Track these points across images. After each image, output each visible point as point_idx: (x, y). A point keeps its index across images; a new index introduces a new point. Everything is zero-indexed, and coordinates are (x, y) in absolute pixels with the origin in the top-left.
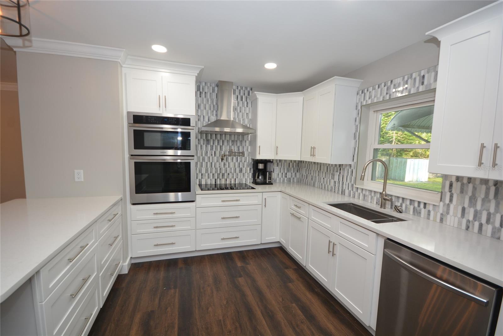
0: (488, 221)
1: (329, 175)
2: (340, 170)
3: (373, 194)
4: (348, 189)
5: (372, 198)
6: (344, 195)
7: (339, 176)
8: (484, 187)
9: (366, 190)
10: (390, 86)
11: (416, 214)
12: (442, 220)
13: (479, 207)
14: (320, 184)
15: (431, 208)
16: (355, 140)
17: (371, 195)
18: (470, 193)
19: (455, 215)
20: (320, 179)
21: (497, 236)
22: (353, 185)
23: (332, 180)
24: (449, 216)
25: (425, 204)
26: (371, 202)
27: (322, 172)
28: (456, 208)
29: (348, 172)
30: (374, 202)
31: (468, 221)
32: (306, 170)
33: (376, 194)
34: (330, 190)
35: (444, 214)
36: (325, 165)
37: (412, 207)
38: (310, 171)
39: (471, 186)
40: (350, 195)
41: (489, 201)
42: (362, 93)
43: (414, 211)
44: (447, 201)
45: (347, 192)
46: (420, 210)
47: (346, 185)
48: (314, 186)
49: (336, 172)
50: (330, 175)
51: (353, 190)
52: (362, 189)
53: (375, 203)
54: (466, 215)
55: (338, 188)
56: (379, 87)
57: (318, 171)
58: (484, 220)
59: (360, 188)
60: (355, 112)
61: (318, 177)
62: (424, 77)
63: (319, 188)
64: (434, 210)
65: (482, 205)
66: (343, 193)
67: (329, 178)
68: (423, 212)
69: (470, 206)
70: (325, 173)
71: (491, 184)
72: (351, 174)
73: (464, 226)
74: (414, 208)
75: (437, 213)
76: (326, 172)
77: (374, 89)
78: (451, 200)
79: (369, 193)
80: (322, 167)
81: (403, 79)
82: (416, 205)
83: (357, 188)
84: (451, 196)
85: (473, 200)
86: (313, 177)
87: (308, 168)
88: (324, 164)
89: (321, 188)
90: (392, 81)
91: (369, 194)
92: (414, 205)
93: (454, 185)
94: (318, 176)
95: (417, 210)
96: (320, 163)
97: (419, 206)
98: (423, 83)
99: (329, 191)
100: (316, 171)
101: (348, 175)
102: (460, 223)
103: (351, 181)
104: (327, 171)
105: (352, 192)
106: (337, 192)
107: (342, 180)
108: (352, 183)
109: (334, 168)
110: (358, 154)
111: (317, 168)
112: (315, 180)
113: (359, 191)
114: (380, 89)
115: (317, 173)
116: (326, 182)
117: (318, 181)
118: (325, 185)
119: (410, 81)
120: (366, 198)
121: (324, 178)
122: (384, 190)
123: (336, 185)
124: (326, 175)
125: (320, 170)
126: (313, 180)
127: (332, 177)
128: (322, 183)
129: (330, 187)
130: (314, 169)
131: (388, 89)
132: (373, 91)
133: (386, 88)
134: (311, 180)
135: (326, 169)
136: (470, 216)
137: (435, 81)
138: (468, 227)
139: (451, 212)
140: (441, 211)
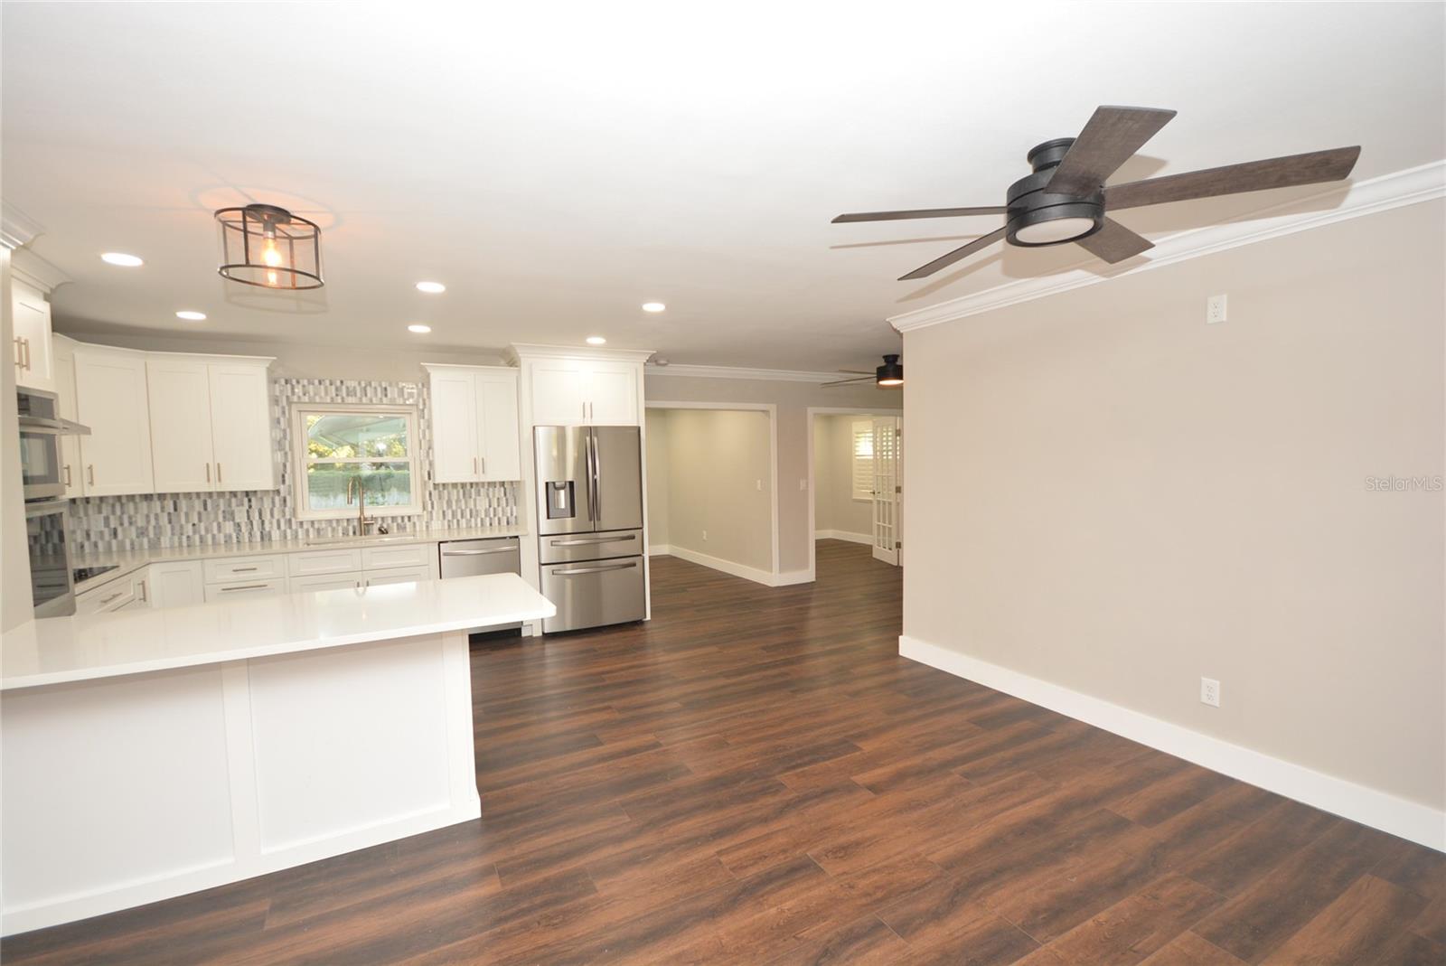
0: (462, 517)
1: (212, 516)
2: (250, 501)
3: (334, 524)
4: (279, 527)
5: (333, 529)
6: (270, 539)
7: (248, 511)
8: (455, 491)
9: (320, 521)
10: (341, 387)
12: (427, 527)
13: (454, 507)
14: (180, 539)
15: (415, 519)
16: (283, 452)
17: (331, 526)
18: (446, 498)
19: (438, 520)
20: (177, 528)
22: (290, 520)
23: (227, 523)
24: (433, 522)
25: (409, 517)
27: (187, 514)
28: (438, 513)
29: (273, 502)
31: (449, 521)
32: (107, 519)
33: (341, 523)
34: (222, 542)
35: (428, 521)
36: (194, 496)
37: (395, 524)
38: (130, 518)
39: (446, 492)
40: (285, 537)
41: (460, 501)
42: (286, 383)
43: (398, 529)
44: (430, 509)
45: (276, 535)
46: (405, 525)
47: (271, 523)
48: (155, 546)
49: (237, 506)
50: (216, 514)
51: (290, 528)
52: (313, 522)
53: (341, 535)
55: (250, 534)
56: (320, 383)
57: (169, 514)
58: (459, 517)
59: (307, 521)
60: (278, 411)
61: (169, 526)
62: (386, 389)
63: (181, 546)
64: (419, 520)
65: (457, 505)
66: (266, 539)
67: (216, 517)
68: (409, 525)
69: (448, 509)
70: (199, 514)
71: (459, 487)
72: (281, 505)
73: (446, 527)
74: (398, 525)
75: (421, 522)
76: (202, 510)
77: (311, 383)
78: (433, 508)
80: (183, 504)
81: (359, 384)
82: (400, 521)
83: (301, 523)
84: (432, 504)
85: (449, 502)
86: (147, 529)
87: (118, 512)
88: (188, 495)
89: (189, 546)
90: (342, 382)
92: (396, 522)
93: (433, 494)
94: (170, 522)
95: (400, 525)
98: (386, 396)
99: (220, 544)
100: (156, 515)
101: (274, 506)
102: (443, 525)
103: (284, 516)
104: (205, 509)
105: (289, 531)
106: (247, 540)
107: (260, 518)
108: (288, 517)
109: (230, 500)
110: (293, 472)
111: (163, 509)
112: (155, 534)
113: (305, 526)
114: (322, 387)
115: (164, 519)
116: (207, 531)
117: (173, 534)
118: (201, 537)
119: (368, 388)
120: (322, 533)
121: (194, 525)
122: (362, 512)
123: (243, 529)
124: (204, 518)
125: (175, 509)
126: (148, 536)
127: (224, 517)
128: (190, 534)
129: (221, 538)
130: (145, 512)
131: (337, 389)
132: (311, 386)
133: (333, 388)
134: (138, 537)
135: (198, 505)
136: (449, 516)
137: (399, 396)
138: (449, 526)
139: (434, 518)
140: (425, 519)
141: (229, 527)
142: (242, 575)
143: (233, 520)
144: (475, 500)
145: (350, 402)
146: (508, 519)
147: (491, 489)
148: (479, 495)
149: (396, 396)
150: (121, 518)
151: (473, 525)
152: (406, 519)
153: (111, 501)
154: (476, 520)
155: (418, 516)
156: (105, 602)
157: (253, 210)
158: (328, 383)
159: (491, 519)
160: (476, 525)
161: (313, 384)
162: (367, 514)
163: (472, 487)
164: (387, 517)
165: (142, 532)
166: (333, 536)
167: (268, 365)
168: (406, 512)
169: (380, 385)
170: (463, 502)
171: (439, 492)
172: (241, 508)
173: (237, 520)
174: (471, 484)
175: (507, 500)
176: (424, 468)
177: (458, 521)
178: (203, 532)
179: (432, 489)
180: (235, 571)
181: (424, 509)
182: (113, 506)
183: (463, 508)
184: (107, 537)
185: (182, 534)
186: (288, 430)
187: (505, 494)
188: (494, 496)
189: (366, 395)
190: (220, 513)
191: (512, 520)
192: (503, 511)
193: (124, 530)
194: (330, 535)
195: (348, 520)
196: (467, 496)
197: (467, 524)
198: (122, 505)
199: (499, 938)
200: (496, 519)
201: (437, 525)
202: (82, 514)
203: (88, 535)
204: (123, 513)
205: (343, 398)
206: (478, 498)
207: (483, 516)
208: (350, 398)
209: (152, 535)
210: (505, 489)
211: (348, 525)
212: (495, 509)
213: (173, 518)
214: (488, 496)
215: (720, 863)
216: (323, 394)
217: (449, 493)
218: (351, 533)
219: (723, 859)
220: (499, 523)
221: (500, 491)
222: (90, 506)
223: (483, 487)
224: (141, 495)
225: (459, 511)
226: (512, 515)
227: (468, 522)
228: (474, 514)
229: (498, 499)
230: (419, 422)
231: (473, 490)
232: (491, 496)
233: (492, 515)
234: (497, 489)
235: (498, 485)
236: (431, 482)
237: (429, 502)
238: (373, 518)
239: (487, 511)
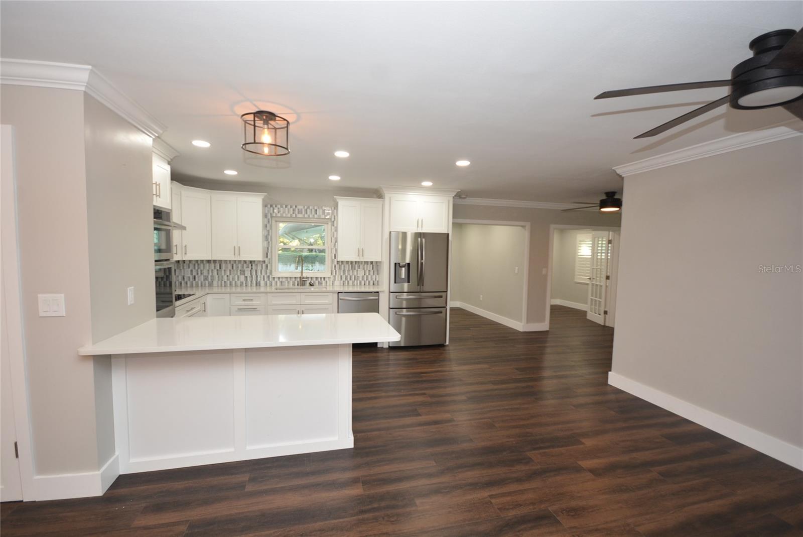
0: (350, 279)
1: (235, 272)
2: (252, 265)
3: (289, 280)
4: (264, 280)
5: (288, 282)
6: (260, 285)
7: (251, 271)
8: (347, 265)
9: (282, 278)
11: (320, 285)
12: (333, 284)
13: (346, 274)
14: (221, 282)
15: (327, 279)
16: (267, 242)
17: (287, 280)
18: (343, 269)
19: (338, 280)
20: (220, 277)
22: (269, 276)
23: (242, 276)
24: (336, 281)
25: (324, 278)
27: (225, 271)
28: (338, 277)
29: (262, 267)
31: (343, 281)
32: (192, 271)
33: (292, 279)
34: (239, 285)
36: (228, 262)
37: (317, 281)
38: (201, 271)
39: (343, 265)
40: (266, 285)
42: (271, 207)
43: (318, 284)
44: (334, 274)
45: (262, 283)
46: (322, 282)
47: (261, 277)
48: (211, 285)
49: (247, 268)
50: (237, 271)
51: (269, 280)
52: (279, 278)
53: (291, 285)
55: (251, 281)
56: (286, 207)
57: (217, 270)
58: (349, 279)
59: (277, 277)
60: (266, 220)
61: (217, 276)
62: (316, 210)
63: (221, 286)
64: (329, 280)
65: (348, 273)
66: (258, 285)
67: (237, 273)
68: (324, 282)
69: (343, 274)
70: (230, 271)
71: (350, 263)
72: (265, 268)
73: (342, 284)
74: (319, 282)
76: (231, 269)
77: (282, 207)
78: (336, 274)
80: (223, 266)
81: (304, 207)
82: (319, 280)
83: (274, 278)
84: (336, 271)
85: (344, 271)
86: (208, 277)
87: (196, 268)
88: (226, 261)
89: (225, 286)
90: (296, 206)
93: (336, 266)
94: (218, 274)
96: (219, 260)
97: (321, 280)
98: (316, 214)
99: (238, 286)
100: (212, 270)
101: (262, 269)
102: (340, 283)
103: (266, 274)
104: (233, 268)
105: (268, 282)
106: (250, 285)
107: (256, 274)
108: (268, 274)
109: (243, 264)
110: (271, 252)
111: (215, 267)
112: (211, 280)
113: (276, 280)
114: (287, 209)
115: (215, 273)
116: (233, 279)
117: (219, 280)
118: (230, 282)
119: (308, 210)
120: (283, 283)
121: (227, 276)
122: (302, 274)
123: (249, 279)
124: (232, 272)
125: (220, 268)
126: (208, 280)
127: (241, 273)
128: (226, 280)
129: (239, 283)
130: (208, 269)
131: (294, 210)
132: (282, 208)
133: (292, 209)
134: (204, 280)
135: (230, 267)
136: (344, 279)
137: (323, 214)
138: (343, 284)
139: (336, 279)
140: (332, 279)
141: (242, 278)
142: (247, 303)
143: (244, 275)
144: (357, 271)
145: (299, 217)
146: (373, 282)
147: (365, 265)
148: (359, 268)
149: (321, 214)
150: (197, 271)
151: (356, 284)
152: (323, 279)
153: (194, 262)
154: (357, 281)
155: (329, 278)
156: (188, 311)
157: (259, 114)
158: (289, 207)
159: (365, 281)
160: (357, 284)
162: (304, 275)
163: (356, 264)
164: (314, 277)
165: (206, 278)
166: (288, 285)
167: (263, 197)
168: (323, 275)
169: (314, 208)
170: (351, 272)
171: (340, 265)
172: (248, 269)
173: (246, 275)
174: (356, 262)
175: (374, 272)
176: (332, 252)
177: (348, 282)
178: (231, 280)
179: (336, 264)
180: (244, 300)
181: (332, 274)
182: (195, 265)
183: (351, 274)
184: (191, 280)
185: (222, 280)
186: (270, 231)
187: (373, 268)
188: (367, 269)
189: (307, 213)
190: (239, 270)
191: (376, 283)
192: (371, 277)
193: (199, 277)
194: (286, 285)
195: (295, 278)
196: (353, 268)
197: (353, 283)
198: (198, 265)
199: (361, 523)
200: (368, 281)
201: (337, 283)
202: (181, 268)
203: (184, 278)
204: (198, 269)
205: (296, 215)
207: (361, 280)
208: (299, 215)
209: (210, 280)
210: (373, 266)
211: (295, 280)
212: (367, 276)
213: (219, 273)
214: (364, 269)
215: (491, 503)
216: (287, 212)
217: (344, 266)
218: (296, 285)
219: (493, 501)
220: (369, 284)
221: (370, 267)
222: (185, 264)
223: (362, 264)
224: (206, 260)
225: (349, 276)
226: (376, 280)
227: (353, 282)
228: (356, 278)
229: (369, 271)
230: (332, 228)
231: (356, 265)
232: (365, 269)
233: (365, 279)
234: (368, 266)
235: (369, 263)
236: (336, 260)
237: (334, 271)
238: (307, 278)
239: (363, 277)
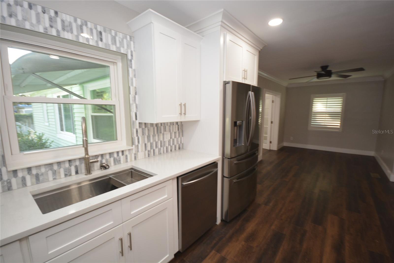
0: (156, 147)
3: (55, 167)
5: (54, 173)
8: (152, 128)
9: (38, 167)
11: (117, 163)
12: (135, 158)
13: (152, 141)
15: (127, 153)
17: (52, 169)
18: (147, 134)
19: (142, 151)
21: (160, 153)
24: (139, 153)
25: (122, 151)
26: (54, 179)
30: (60, 176)
31: (149, 151)
33: (62, 165)
35: (136, 153)
37: (112, 159)
39: (146, 129)
41: (155, 136)
44: (137, 143)
46: (120, 158)
52: (29, 169)
53: (63, 175)
54: (147, 148)
58: (154, 147)
59: (22, 169)
62: (101, 33)
64: (129, 153)
65: (153, 138)
68: (122, 158)
69: (148, 142)
71: (154, 126)
74: (115, 160)
75: (131, 154)
78: (139, 142)
79: (45, 168)
82: (115, 155)
83: (15, 172)
84: (138, 139)
85: (149, 137)
90: (56, 13)
91: (47, 170)
92: (113, 156)
93: (139, 131)
95: (116, 159)
97: (118, 155)
98: (101, 40)
102: (145, 155)
113: (20, 174)
120: (41, 178)
122: (87, 152)
133: (46, 16)
136: (149, 148)
137: (113, 44)
138: (149, 155)
139: (140, 150)
140: (134, 152)
144: (163, 134)
147: (171, 126)
148: (166, 131)
149: (110, 42)
152: (120, 154)
154: (164, 149)
155: (129, 150)
159: (171, 146)
161: (22, 6)
164: (106, 154)
168: (119, 148)
169: (96, 29)
170: (157, 137)
171: (143, 129)
174: (161, 124)
175: (179, 133)
176: (132, 110)
177: (154, 150)
179: (138, 127)
181: (133, 143)
187: (178, 129)
188: (173, 131)
191: (181, 146)
192: (177, 140)
195: (70, 161)
196: (159, 132)
200: (174, 146)
201: (141, 155)
206: (165, 133)
207: (167, 145)
208: (66, 33)
211: (70, 166)
216: (34, 21)
217: (148, 130)
218: (73, 172)
220: (175, 149)
221: (176, 127)
223: (167, 126)
226: (181, 143)
227: (160, 150)
228: (163, 144)
229: (175, 132)
230: (128, 71)
231: (162, 127)
232: (171, 131)
233: (172, 144)
234: (174, 126)
235: (175, 124)
236: (137, 122)
237: (136, 138)
238: (97, 156)
239: (169, 141)
